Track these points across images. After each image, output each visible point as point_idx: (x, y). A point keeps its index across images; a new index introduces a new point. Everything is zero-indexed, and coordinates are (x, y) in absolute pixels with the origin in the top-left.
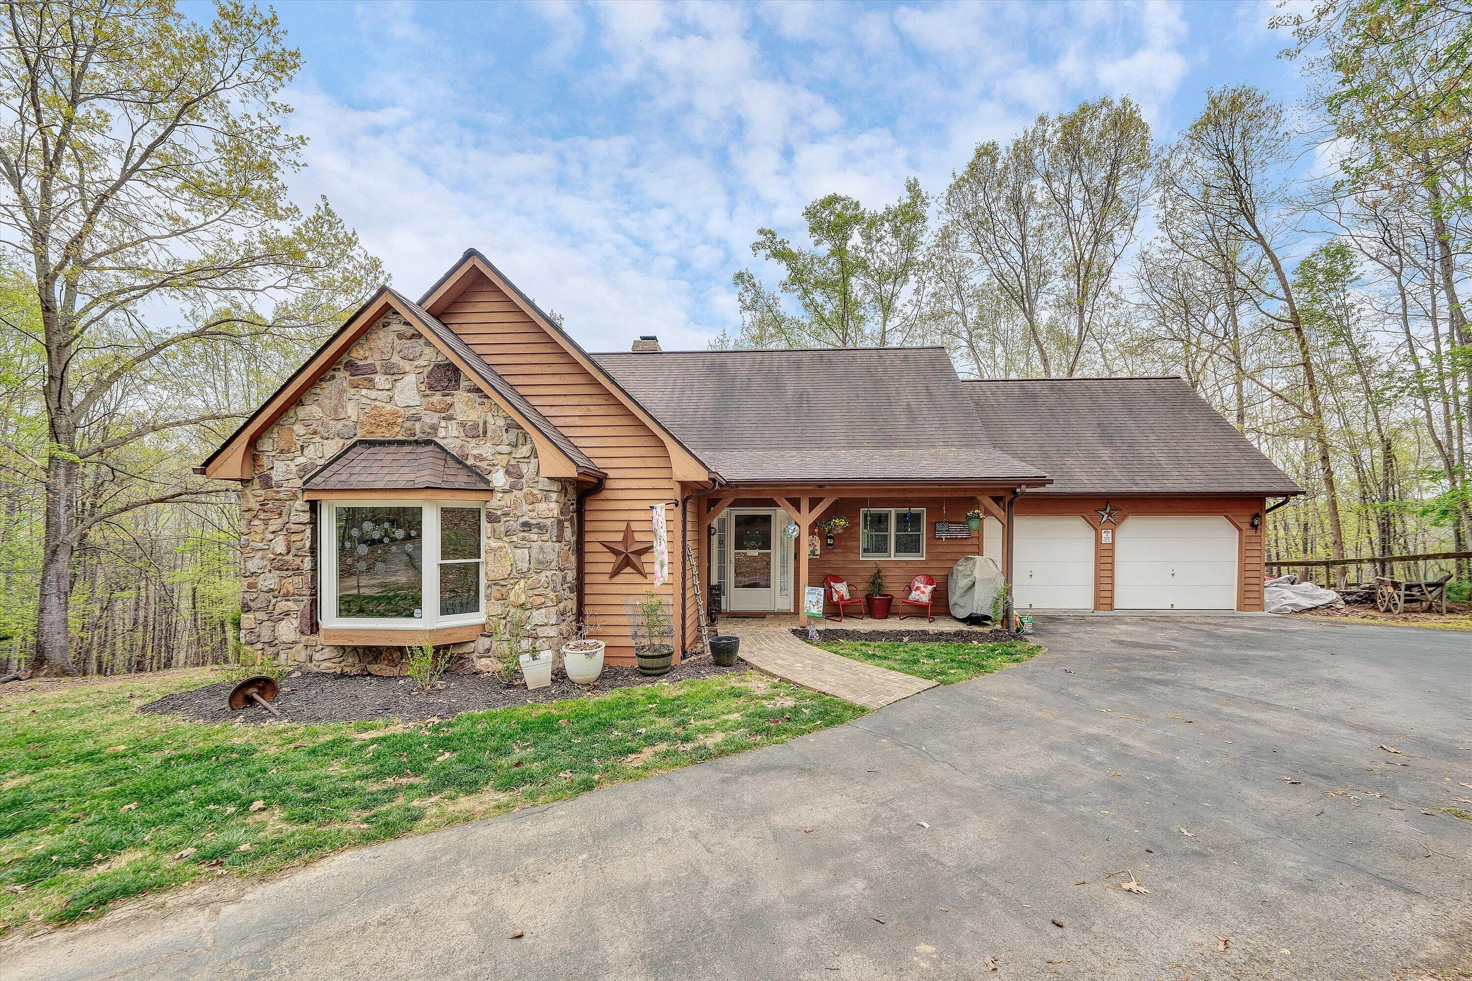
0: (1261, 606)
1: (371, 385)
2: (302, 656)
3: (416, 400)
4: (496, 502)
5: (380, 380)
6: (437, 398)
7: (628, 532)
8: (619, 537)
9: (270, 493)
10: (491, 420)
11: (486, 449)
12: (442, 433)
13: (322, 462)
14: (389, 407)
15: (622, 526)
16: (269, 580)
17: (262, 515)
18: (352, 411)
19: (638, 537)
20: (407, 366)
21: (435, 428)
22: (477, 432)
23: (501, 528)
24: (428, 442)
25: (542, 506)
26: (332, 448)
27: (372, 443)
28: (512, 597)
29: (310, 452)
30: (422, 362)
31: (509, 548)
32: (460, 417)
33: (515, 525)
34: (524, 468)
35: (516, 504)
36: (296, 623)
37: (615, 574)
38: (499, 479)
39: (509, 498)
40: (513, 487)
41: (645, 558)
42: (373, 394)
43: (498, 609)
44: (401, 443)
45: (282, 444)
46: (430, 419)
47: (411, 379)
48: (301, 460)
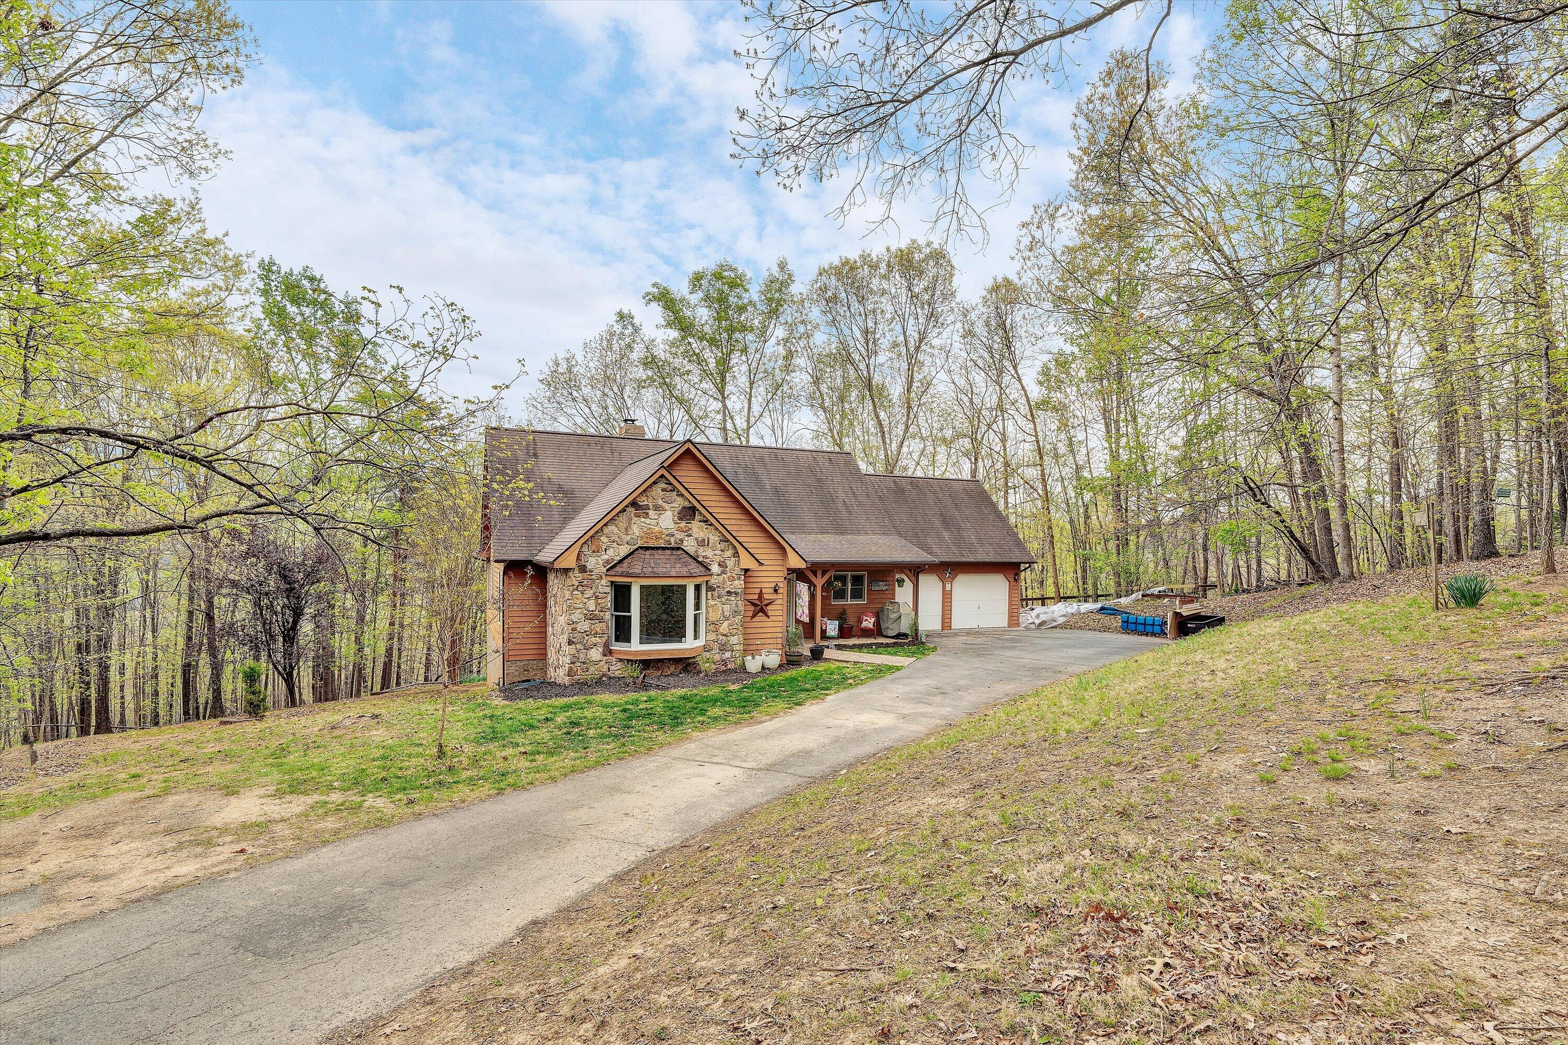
0: (1018, 625)
1: (647, 515)
2: (605, 669)
3: (672, 525)
4: (714, 581)
5: (652, 513)
6: (683, 524)
7: (761, 594)
8: (756, 597)
9: (586, 575)
10: (711, 537)
11: (709, 553)
12: (685, 543)
13: (618, 558)
14: (657, 529)
15: (758, 591)
16: (584, 626)
17: (580, 588)
18: (636, 530)
19: (766, 596)
20: (666, 506)
21: (682, 541)
22: (702, 543)
23: (716, 594)
24: (678, 549)
25: (736, 582)
26: (624, 550)
27: (647, 548)
28: (721, 630)
29: (611, 552)
30: (674, 505)
31: (719, 605)
32: (695, 535)
33: (724, 593)
34: (728, 563)
35: (724, 582)
36: (601, 650)
37: (753, 617)
38: (715, 568)
39: (721, 578)
40: (723, 572)
41: (769, 608)
42: (648, 521)
43: (712, 636)
44: (663, 549)
45: (594, 548)
46: (679, 536)
47: (669, 513)
48: (606, 557)
